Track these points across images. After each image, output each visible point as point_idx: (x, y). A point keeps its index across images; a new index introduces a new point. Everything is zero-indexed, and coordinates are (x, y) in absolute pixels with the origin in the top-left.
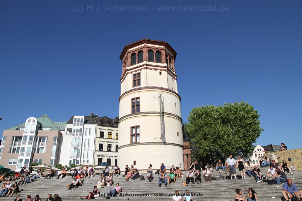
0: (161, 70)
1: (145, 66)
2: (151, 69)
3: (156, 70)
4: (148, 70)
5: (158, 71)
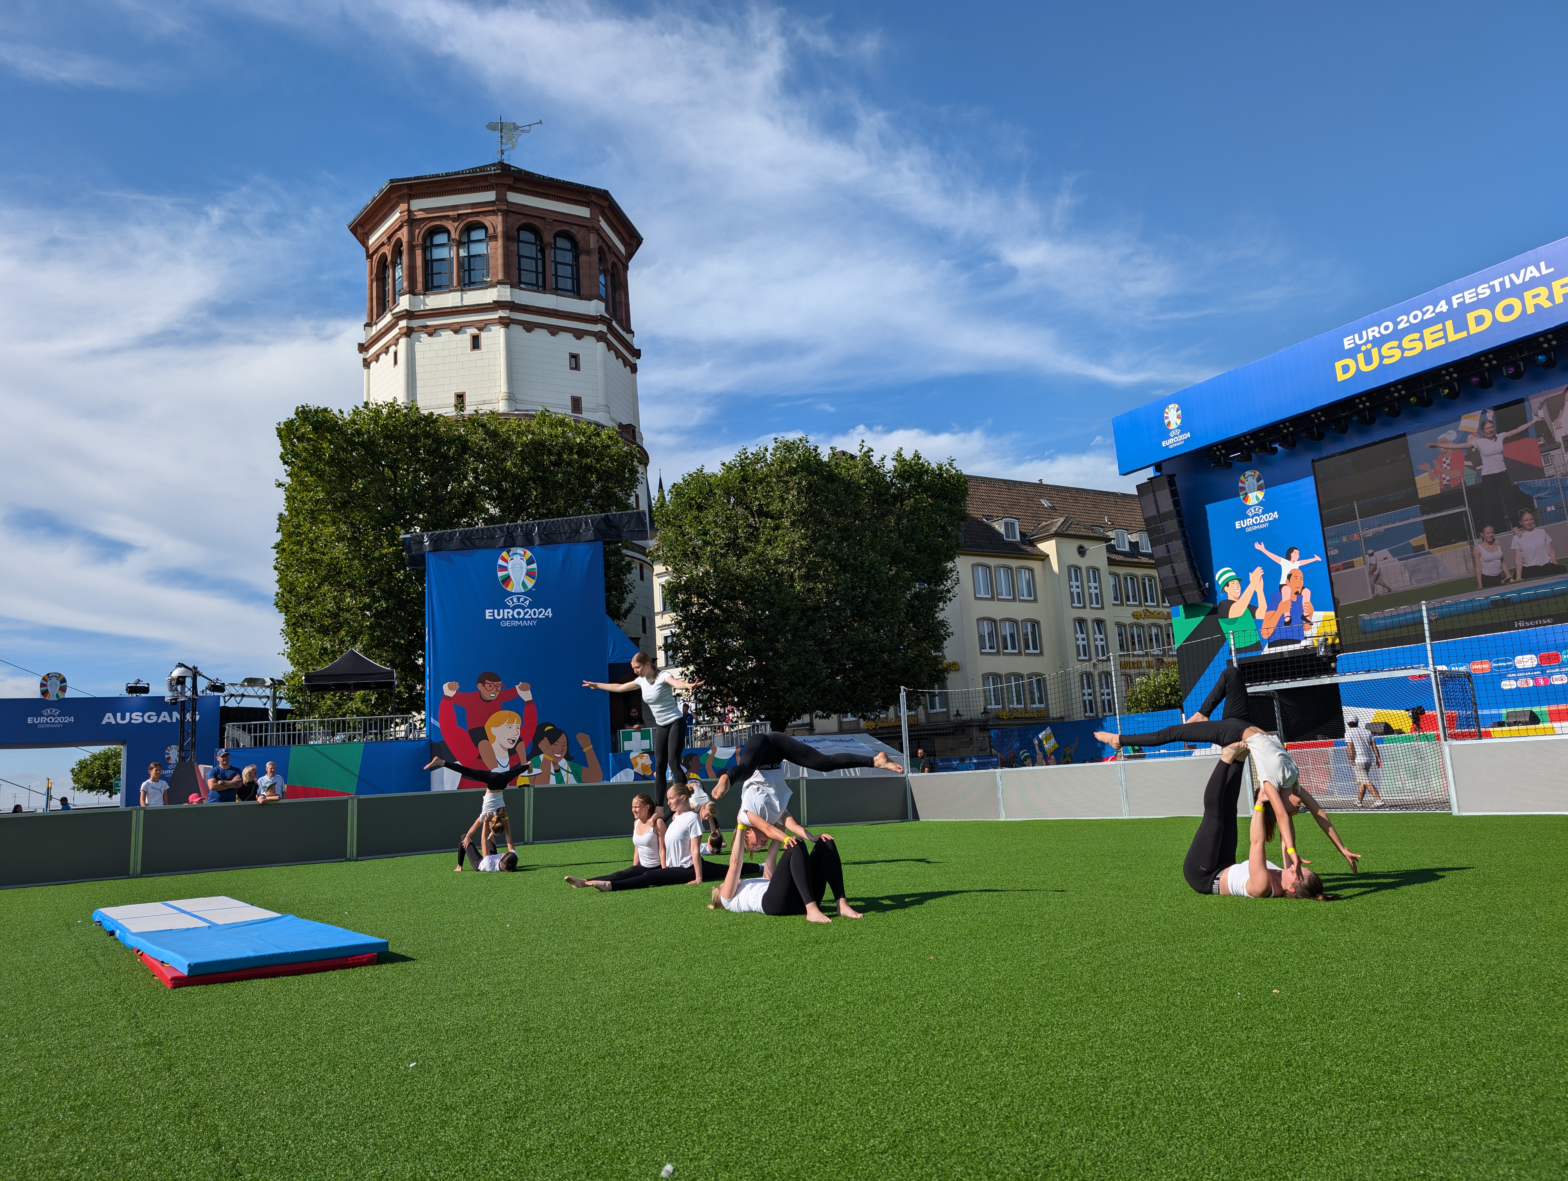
0: (396, 342)
2: (377, 358)
3: (386, 350)
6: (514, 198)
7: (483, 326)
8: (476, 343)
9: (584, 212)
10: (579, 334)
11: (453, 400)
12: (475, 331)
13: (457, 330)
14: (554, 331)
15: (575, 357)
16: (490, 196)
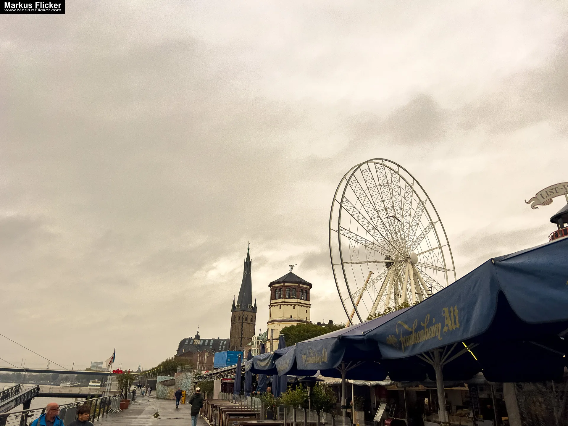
0: (280, 305)
1: (271, 305)
2: (275, 306)
3: (278, 305)
4: (273, 306)
5: (279, 306)
6: (301, 285)
7: (295, 305)
8: (294, 308)
9: (308, 287)
10: (307, 307)
11: (290, 317)
12: (294, 306)
13: (291, 305)
14: (304, 306)
15: (306, 311)
16: (297, 285)
